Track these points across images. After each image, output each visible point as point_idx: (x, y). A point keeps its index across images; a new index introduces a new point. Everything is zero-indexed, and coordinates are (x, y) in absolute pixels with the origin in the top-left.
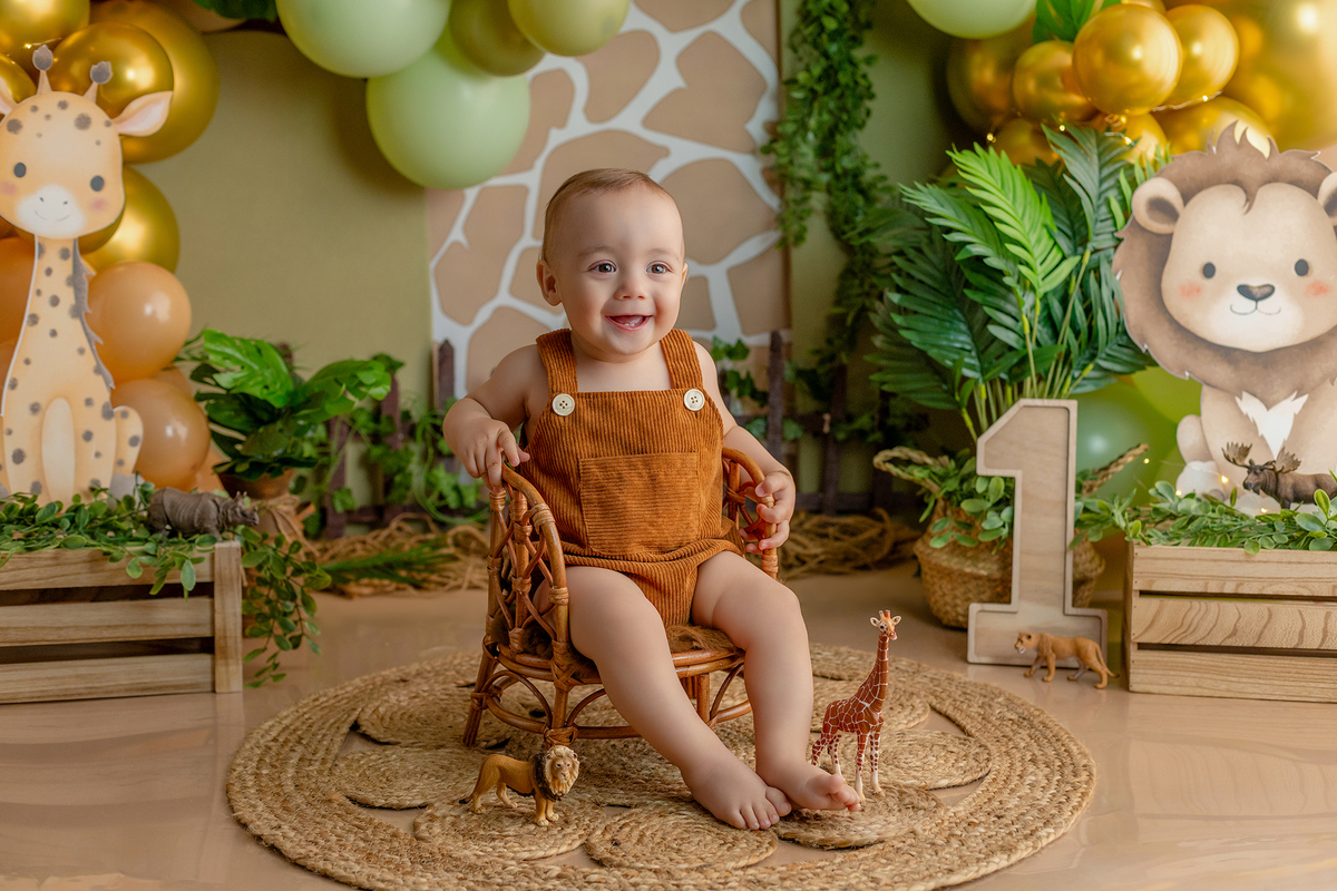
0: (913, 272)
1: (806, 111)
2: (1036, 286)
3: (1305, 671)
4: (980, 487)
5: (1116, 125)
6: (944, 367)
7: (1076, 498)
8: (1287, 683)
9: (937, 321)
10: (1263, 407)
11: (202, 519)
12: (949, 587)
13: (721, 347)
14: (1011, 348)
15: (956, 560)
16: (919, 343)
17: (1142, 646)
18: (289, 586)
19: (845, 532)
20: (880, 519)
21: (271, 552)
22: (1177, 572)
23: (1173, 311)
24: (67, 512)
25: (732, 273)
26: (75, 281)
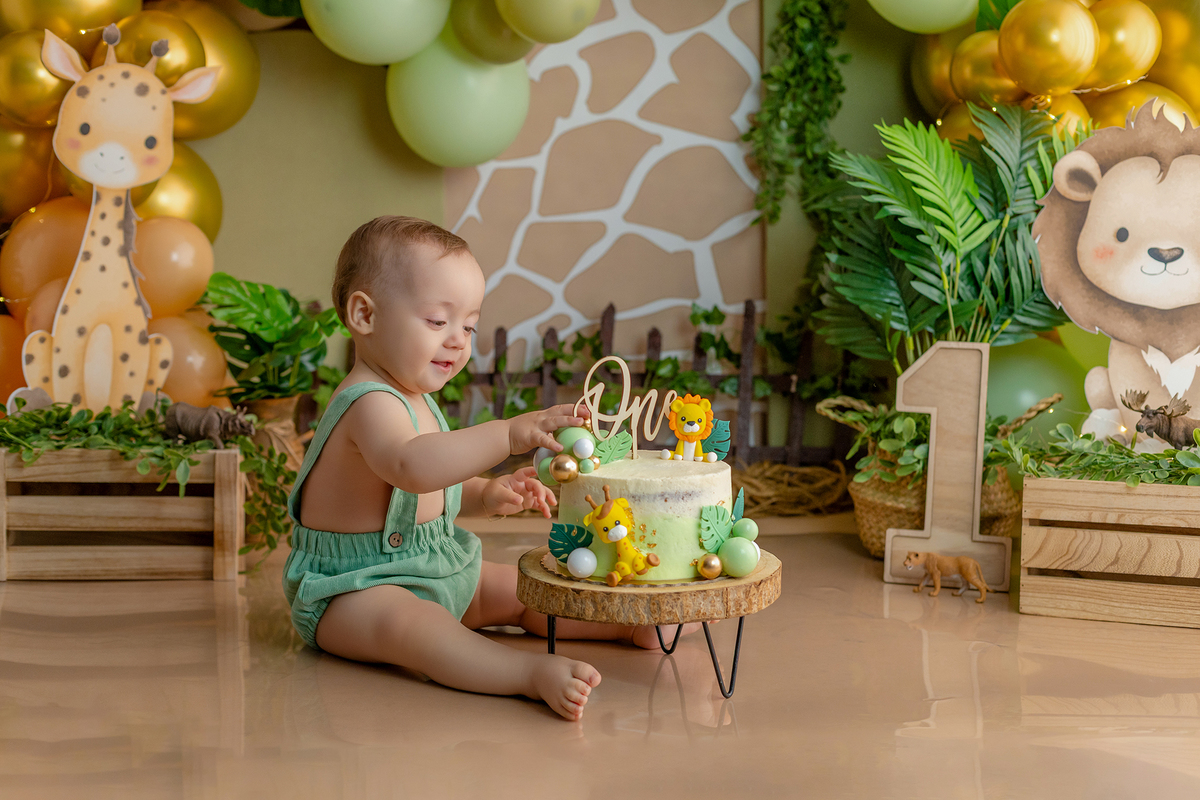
0: (852, 236)
1: (779, 101)
2: (956, 247)
3: (1183, 599)
4: (898, 426)
5: (1041, 104)
6: (876, 321)
7: (986, 440)
8: (1165, 609)
9: (869, 279)
10: (1168, 359)
11: (207, 429)
12: (875, 520)
13: (700, 312)
14: (935, 304)
15: (879, 495)
16: (855, 299)
17: (1031, 571)
18: (282, 492)
19: (804, 481)
20: (837, 470)
21: (264, 461)
22: (1063, 503)
23: (1087, 272)
24: (97, 418)
25: (717, 249)
26: (125, 225)
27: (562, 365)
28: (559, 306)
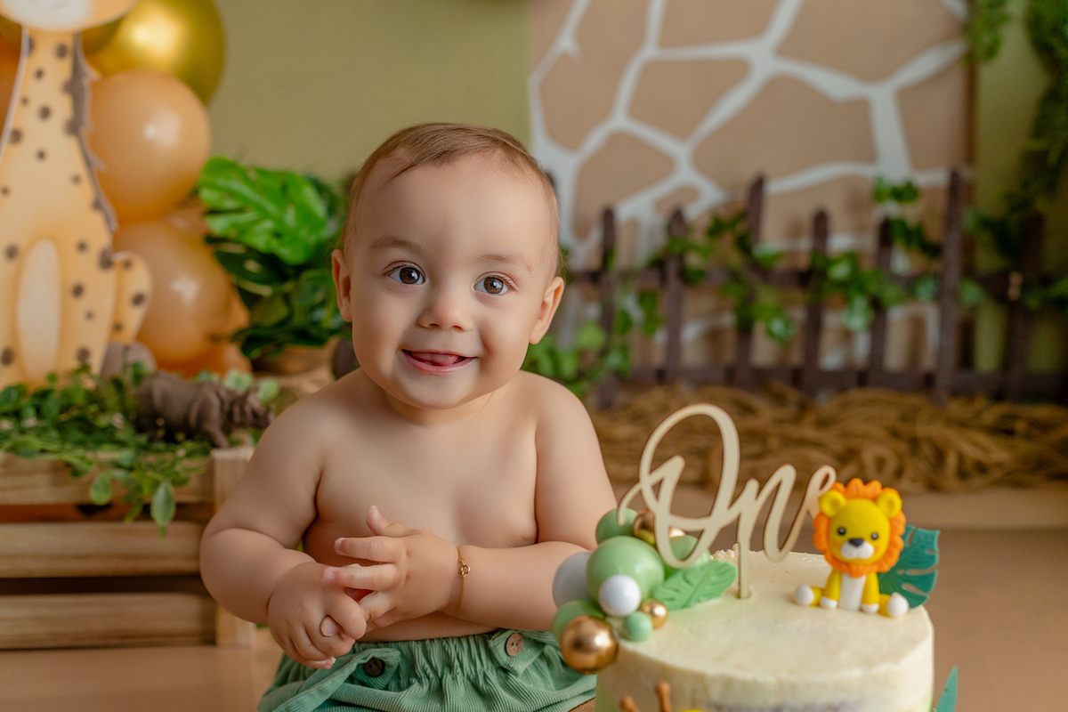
11: (202, 417)
13: (886, 186)
25: (903, 96)
26: (73, 87)
27: (694, 261)
28: (685, 174)
